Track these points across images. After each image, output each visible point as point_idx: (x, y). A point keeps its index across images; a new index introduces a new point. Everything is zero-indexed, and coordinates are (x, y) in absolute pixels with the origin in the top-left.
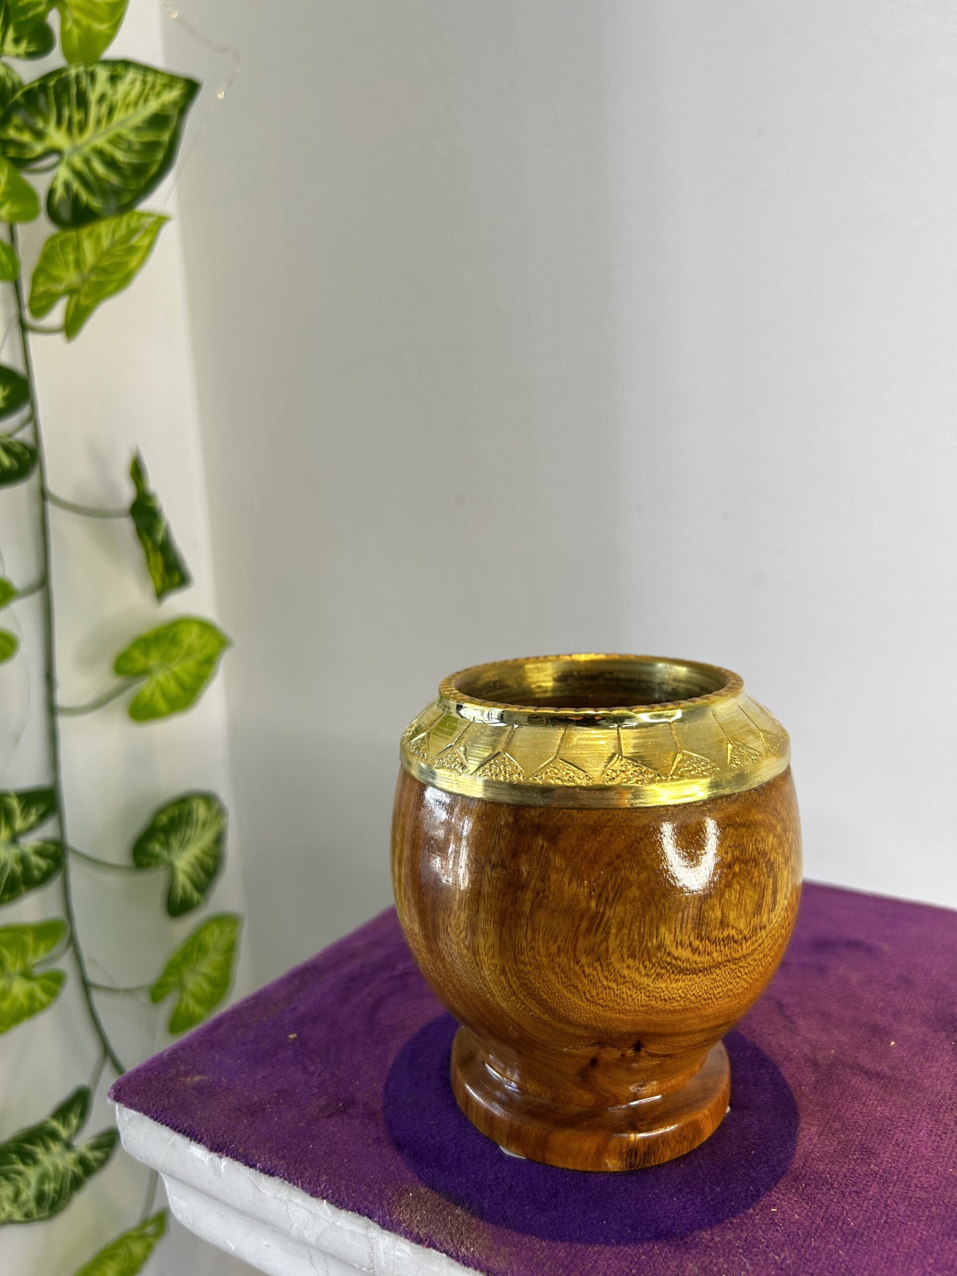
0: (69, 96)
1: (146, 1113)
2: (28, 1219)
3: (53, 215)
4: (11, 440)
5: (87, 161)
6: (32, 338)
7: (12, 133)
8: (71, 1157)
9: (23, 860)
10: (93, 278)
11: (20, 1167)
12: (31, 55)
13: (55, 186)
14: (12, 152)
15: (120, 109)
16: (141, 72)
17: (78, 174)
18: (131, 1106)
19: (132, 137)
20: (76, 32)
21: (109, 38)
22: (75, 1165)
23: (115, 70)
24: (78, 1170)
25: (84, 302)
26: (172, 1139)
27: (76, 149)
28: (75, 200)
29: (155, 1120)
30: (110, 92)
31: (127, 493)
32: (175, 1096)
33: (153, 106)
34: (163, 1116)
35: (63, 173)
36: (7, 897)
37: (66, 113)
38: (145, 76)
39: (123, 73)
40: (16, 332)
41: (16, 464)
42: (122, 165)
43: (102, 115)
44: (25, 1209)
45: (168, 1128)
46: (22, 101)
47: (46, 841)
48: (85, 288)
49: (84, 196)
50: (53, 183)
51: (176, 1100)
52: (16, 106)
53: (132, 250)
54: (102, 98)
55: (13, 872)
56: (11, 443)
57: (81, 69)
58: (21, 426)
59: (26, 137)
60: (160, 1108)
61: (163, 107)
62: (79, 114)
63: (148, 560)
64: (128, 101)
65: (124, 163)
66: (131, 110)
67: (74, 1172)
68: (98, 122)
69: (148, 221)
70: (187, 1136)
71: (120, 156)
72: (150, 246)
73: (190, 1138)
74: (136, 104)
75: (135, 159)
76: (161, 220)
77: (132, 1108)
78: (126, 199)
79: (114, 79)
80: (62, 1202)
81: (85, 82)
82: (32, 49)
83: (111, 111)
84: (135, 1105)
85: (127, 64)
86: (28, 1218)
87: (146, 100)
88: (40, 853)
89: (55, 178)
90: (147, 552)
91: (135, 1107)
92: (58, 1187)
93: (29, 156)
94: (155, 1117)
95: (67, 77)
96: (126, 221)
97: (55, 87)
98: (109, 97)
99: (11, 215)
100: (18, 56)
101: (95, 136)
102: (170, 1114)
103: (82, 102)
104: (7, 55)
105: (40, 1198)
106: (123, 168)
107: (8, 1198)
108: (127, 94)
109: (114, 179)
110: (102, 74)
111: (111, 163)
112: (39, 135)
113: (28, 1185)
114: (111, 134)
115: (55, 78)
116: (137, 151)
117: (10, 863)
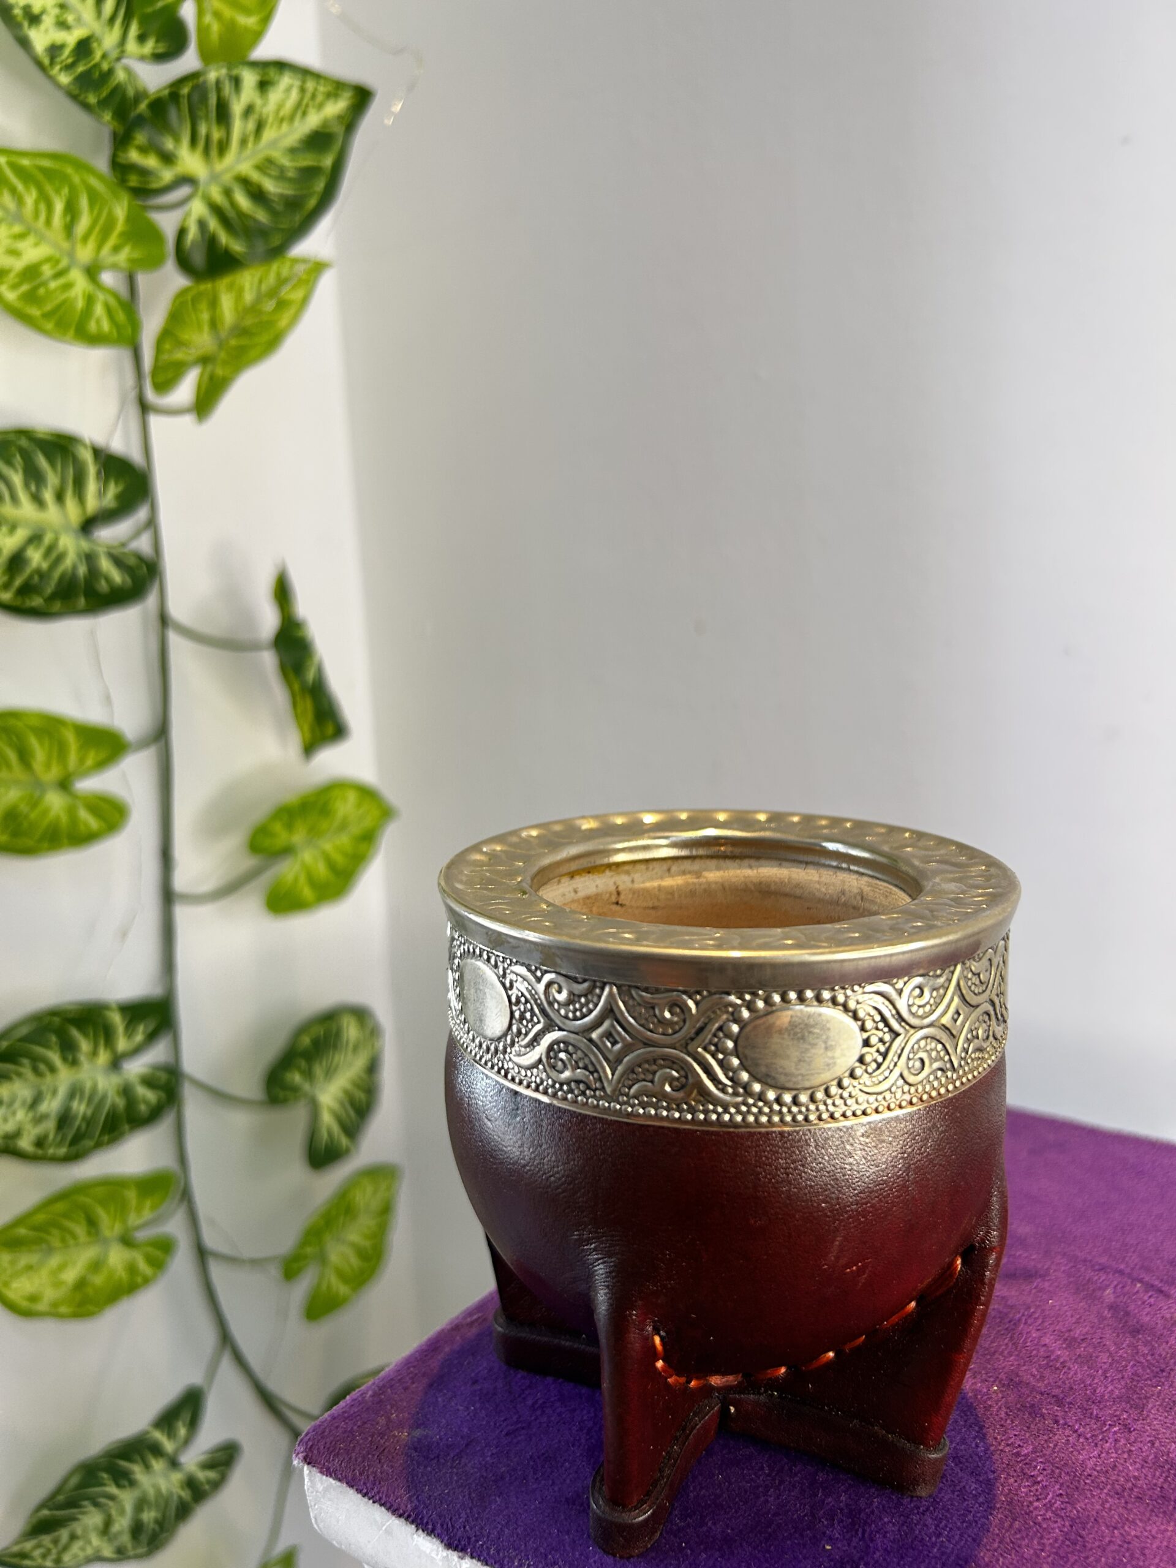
0: (207, 107)
1: (351, 1485)
2: (121, 1556)
3: (184, 262)
4: (126, 550)
5: (228, 193)
6: (154, 420)
7: (134, 156)
8: (177, 1477)
9: (126, 1091)
10: (233, 342)
11: (113, 1490)
12: (159, 58)
13: (186, 223)
14: (134, 181)
15: (271, 126)
16: (300, 76)
17: (216, 210)
18: (328, 1472)
19: (286, 162)
20: (215, 27)
21: (257, 35)
22: (182, 1488)
23: (264, 74)
24: (186, 1494)
25: (220, 372)
26: (388, 1524)
27: (214, 177)
28: (211, 242)
29: (364, 1495)
30: (258, 102)
31: (269, 621)
32: (390, 1461)
33: (313, 121)
34: (376, 1490)
35: (198, 208)
36: (106, 1138)
37: (203, 129)
38: (304, 82)
39: (276, 78)
40: (133, 411)
41: (128, 580)
42: (272, 197)
43: (248, 133)
44: (117, 1543)
45: (383, 1509)
46: (147, 114)
47: (157, 1068)
48: (223, 355)
49: (224, 238)
50: (184, 220)
51: (392, 1467)
52: (140, 121)
53: (282, 305)
54: (249, 110)
55: (114, 1106)
56: (124, 554)
57: (224, 71)
58: (137, 534)
59: (151, 162)
60: (371, 1478)
61: (325, 123)
62: (219, 131)
63: (294, 705)
64: (281, 114)
65: (275, 195)
66: (285, 127)
67: (180, 1497)
68: (243, 142)
69: (301, 268)
70: (412, 1522)
71: (270, 186)
72: (305, 301)
73: (416, 1526)
74: (292, 118)
75: (288, 191)
76: (318, 268)
77: (331, 1476)
78: (276, 241)
79: (263, 86)
80: (164, 1535)
81: (227, 89)
82: (161, 49)
83: (260, 127)
84: (335, 1471)
85: (281, 66)
86: (121, 1554)
87: (304, 114)
88: (148, 1081)
89: (188, 214)
90: (293, 695)
91: (335, 1474)
92: (159, 1515)
93: (155, 185)
94: (365, 1491)
95: (205, 82)
96: (276, 269)
97: (189, 96)
98: (258, 108)
99: (132, 261)
100: (142, 58)
101: (238, 160)
102: (385, 1488)
103: (223, 115)
104: (129, 57)
105: (137, 1529)
106: (273, 201)
107: (96, 1529)
108: (280, 106)
109: (261, 216)
110: (249, 79)
111: (258, 195)
112: (168, 158)
113: (122, 1512)
114: (259, 158)
115: (190, 84)
116: (290, 180)
117: (110, 1094)
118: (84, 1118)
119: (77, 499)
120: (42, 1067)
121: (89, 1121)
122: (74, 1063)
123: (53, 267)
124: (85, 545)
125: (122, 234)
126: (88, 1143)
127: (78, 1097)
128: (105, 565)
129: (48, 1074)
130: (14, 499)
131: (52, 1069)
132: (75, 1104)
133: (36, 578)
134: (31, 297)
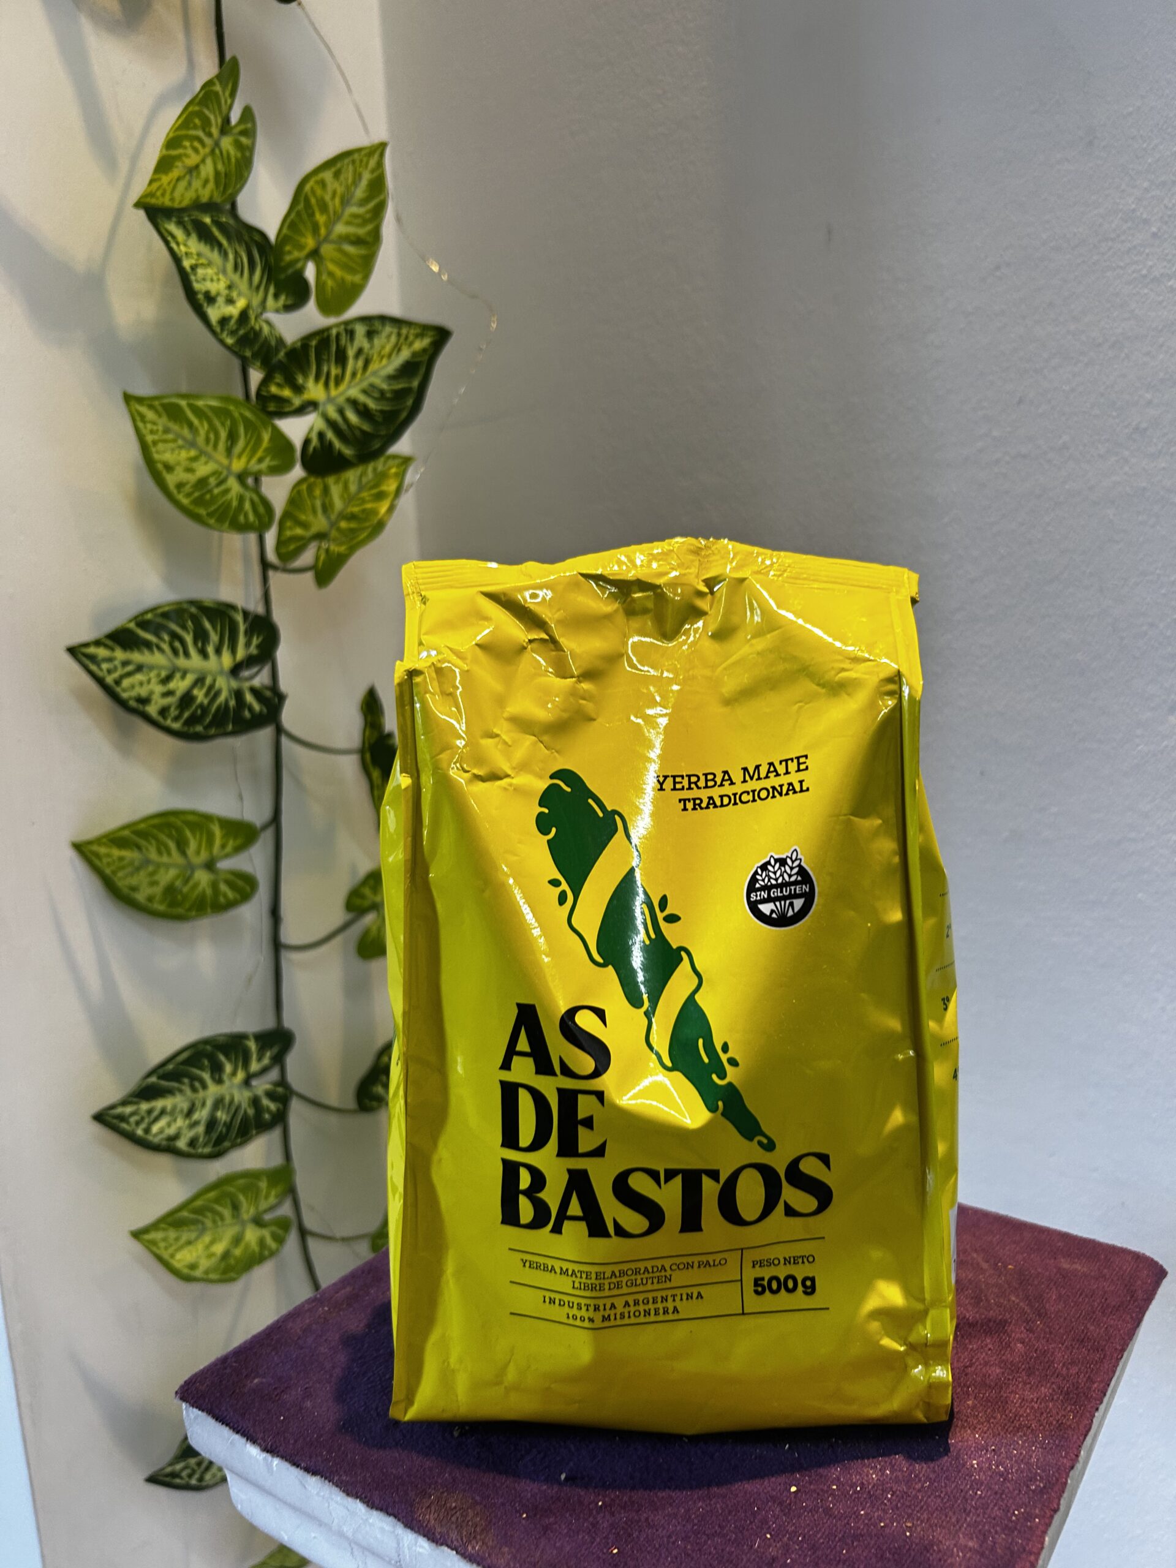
0: (329, 352)
3: (306, 465)
5: (341, 412)
6: (276, 578)
7: (274, 389)
10: (343, 524)
12: (288, 309)
13: (310, 436)
14: (272, 407)
15: (375, 360)
16: (397, 326)
17: (332, 424)
19: (384, 386)
20: (331, 284)
23: (373, 326)
25: (335, 548)
27: (330, 400)
28: (328, 449)
30: (366, 345)
33: (405, 354)
35: (318, 424)
37: (325, 369)
39: (380, 328)
41: (265, 710)
42: (374, 412)
43: (358, 368)
46: (284, 360)
47: (274, 1085)
48: (336, 535)
49: (337, 444)
50: (308, 431)
53: (381, 496)
54: (360, 351)
55: (246, 1113)
57: (342, 327)
59: (287, 393)
61: (415, 354)
62: (336, 368)
64: (382, 353)
65: (376, 410)
66: (384, 361)
68: (354, 374)
71: (372, 405)
72: (398, 490)
74: (390, 356)
75: (385, 407)
76: (408, 463)
78: (377, 445)
79: (370, 334)
81: (343, 340)
82: (290, 302)
83: (367, 363)
85: (383, 319)
87: (399, 350)
88: (270, 1095)
89: (311, 429)
93: (287, 409)
95: (329, 337)
96: (374, 467)
97: (316, 347)
98: (366, 351)
100: (276, 310)
101: (349, 387)
103: (341, 358)
104: (268, 310)
106: (375, 415)
108: (382, 348)
109: (366, 427)
110: (360, 330)
111: (363, 412)
112: (298, 389)
114: (365, 384)
115: (318, 338)
116: (388, 399)
117: (244, 1105)
118: (225, 1123)
119: (230, 651)
120: (197, 1084)
121: (229, 1126)
122: (219, 1081)
123: (216, 479)
124: (234, 684)
125: (267, 450)
126: (227, 1144)
127: (221, 1106)
128: (249, 698)
129: (201, 1090)
130: (187, 654)
131: (204, 1087)
132: (219, 1114)
133: (199, 712)
134: (199, 502)
